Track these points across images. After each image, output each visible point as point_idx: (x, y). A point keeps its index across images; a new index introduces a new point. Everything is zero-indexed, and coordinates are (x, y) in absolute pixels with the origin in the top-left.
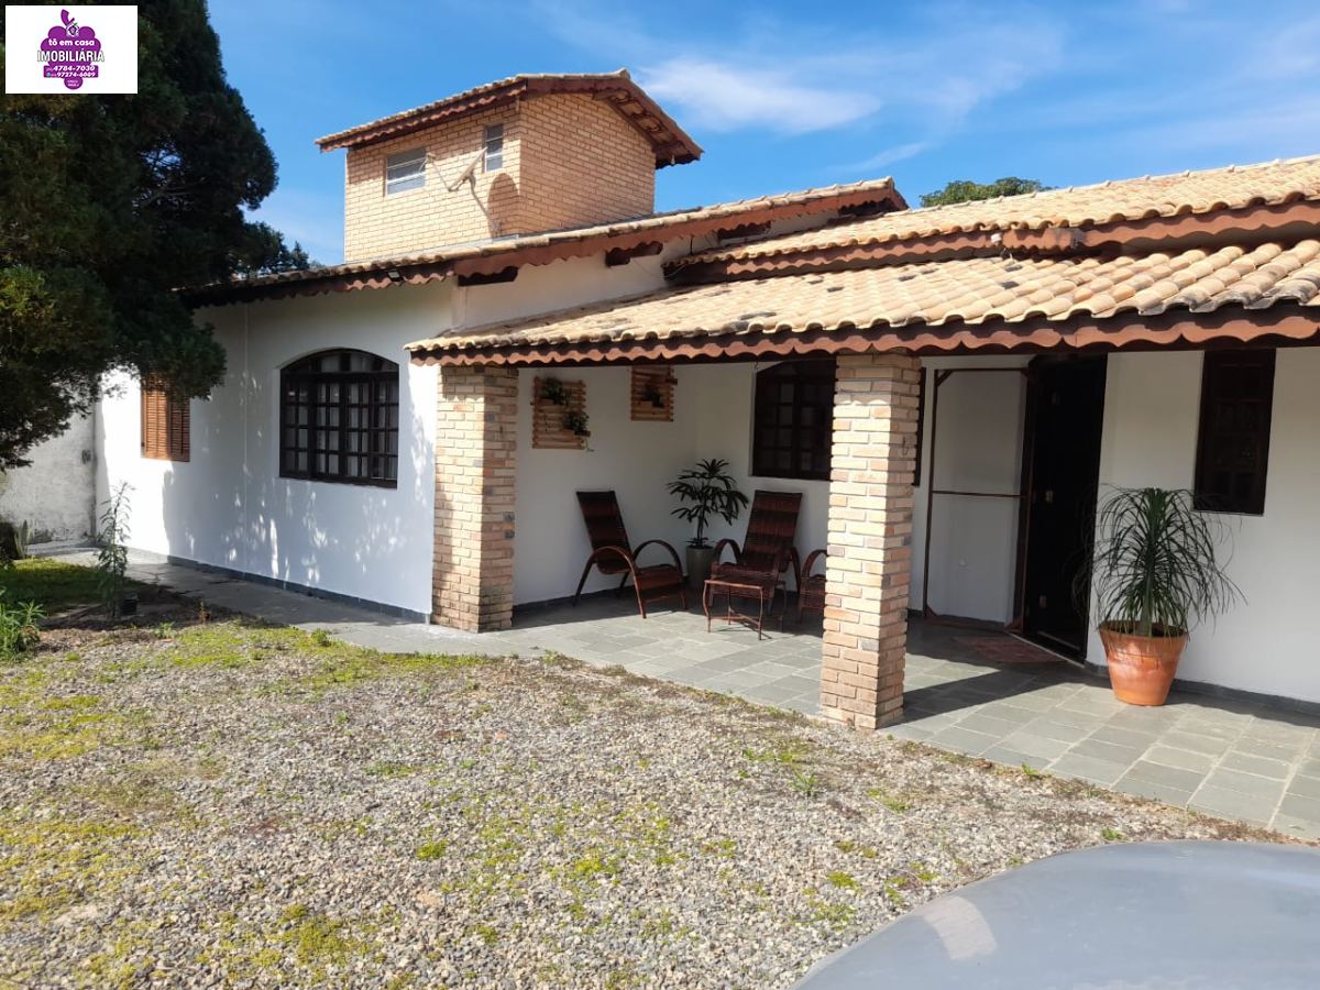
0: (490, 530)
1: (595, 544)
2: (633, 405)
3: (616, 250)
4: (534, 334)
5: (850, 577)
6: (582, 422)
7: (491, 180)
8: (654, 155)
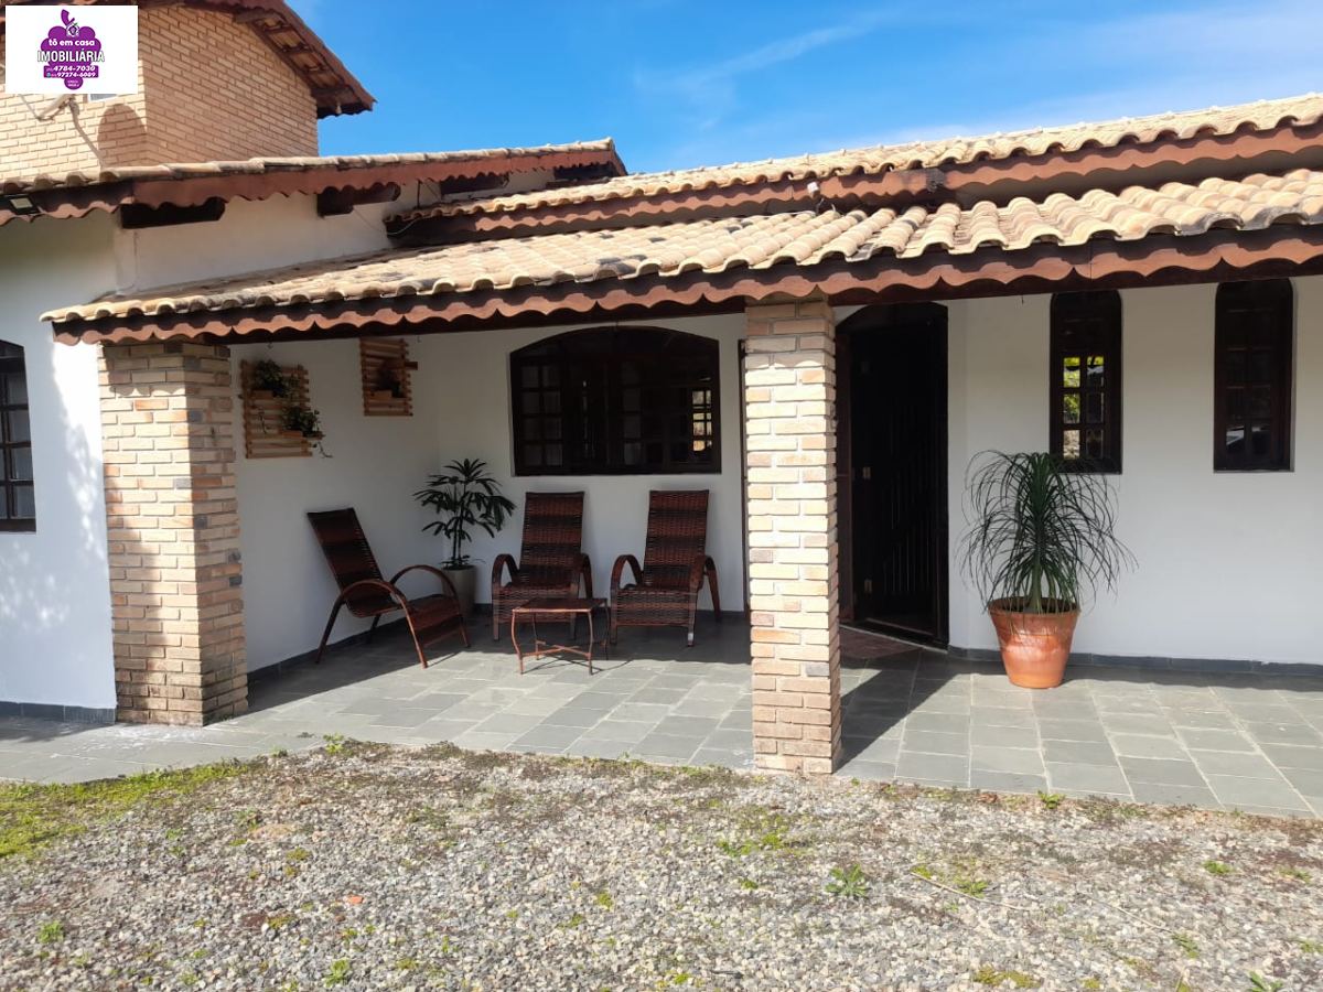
0: (209, 578)
1: (343, 580)
2: (365, 396)
3: (330, 191)
4: (283, 291)
5: (784, 587)
6: (312, 420)
7: (102, 112)
8: (315, 101)
